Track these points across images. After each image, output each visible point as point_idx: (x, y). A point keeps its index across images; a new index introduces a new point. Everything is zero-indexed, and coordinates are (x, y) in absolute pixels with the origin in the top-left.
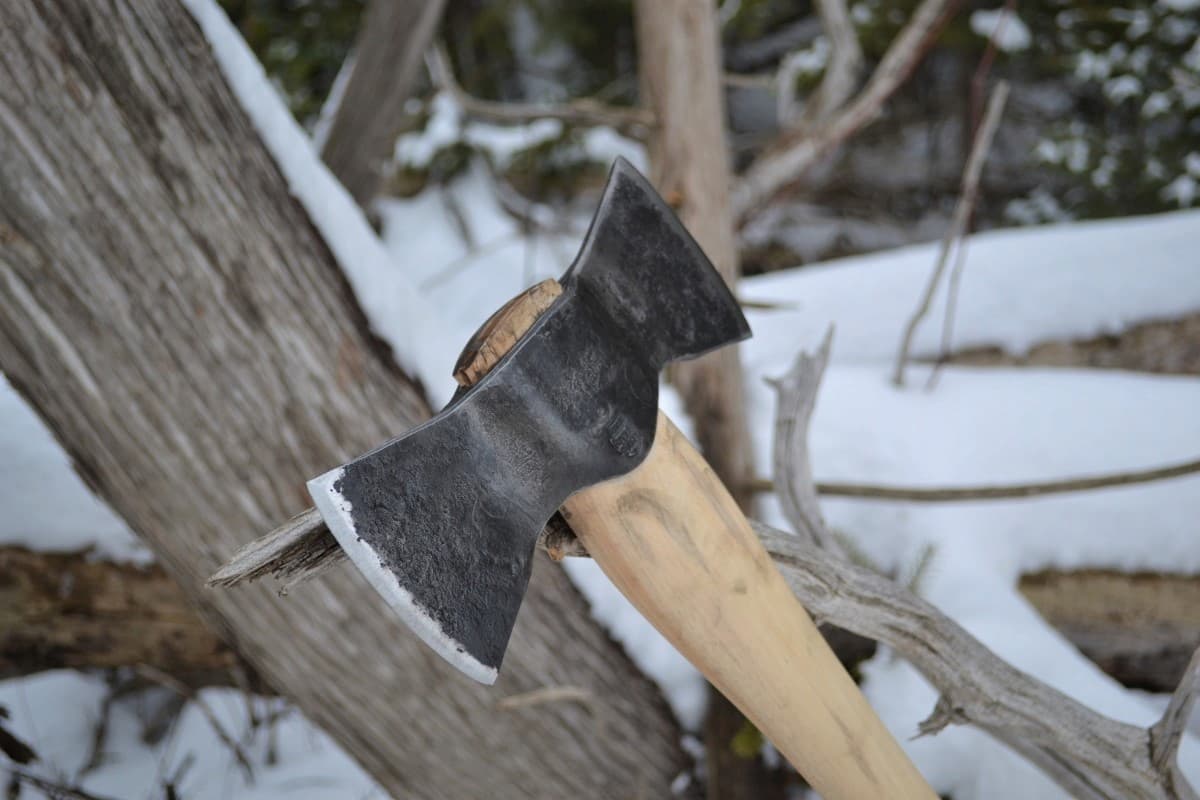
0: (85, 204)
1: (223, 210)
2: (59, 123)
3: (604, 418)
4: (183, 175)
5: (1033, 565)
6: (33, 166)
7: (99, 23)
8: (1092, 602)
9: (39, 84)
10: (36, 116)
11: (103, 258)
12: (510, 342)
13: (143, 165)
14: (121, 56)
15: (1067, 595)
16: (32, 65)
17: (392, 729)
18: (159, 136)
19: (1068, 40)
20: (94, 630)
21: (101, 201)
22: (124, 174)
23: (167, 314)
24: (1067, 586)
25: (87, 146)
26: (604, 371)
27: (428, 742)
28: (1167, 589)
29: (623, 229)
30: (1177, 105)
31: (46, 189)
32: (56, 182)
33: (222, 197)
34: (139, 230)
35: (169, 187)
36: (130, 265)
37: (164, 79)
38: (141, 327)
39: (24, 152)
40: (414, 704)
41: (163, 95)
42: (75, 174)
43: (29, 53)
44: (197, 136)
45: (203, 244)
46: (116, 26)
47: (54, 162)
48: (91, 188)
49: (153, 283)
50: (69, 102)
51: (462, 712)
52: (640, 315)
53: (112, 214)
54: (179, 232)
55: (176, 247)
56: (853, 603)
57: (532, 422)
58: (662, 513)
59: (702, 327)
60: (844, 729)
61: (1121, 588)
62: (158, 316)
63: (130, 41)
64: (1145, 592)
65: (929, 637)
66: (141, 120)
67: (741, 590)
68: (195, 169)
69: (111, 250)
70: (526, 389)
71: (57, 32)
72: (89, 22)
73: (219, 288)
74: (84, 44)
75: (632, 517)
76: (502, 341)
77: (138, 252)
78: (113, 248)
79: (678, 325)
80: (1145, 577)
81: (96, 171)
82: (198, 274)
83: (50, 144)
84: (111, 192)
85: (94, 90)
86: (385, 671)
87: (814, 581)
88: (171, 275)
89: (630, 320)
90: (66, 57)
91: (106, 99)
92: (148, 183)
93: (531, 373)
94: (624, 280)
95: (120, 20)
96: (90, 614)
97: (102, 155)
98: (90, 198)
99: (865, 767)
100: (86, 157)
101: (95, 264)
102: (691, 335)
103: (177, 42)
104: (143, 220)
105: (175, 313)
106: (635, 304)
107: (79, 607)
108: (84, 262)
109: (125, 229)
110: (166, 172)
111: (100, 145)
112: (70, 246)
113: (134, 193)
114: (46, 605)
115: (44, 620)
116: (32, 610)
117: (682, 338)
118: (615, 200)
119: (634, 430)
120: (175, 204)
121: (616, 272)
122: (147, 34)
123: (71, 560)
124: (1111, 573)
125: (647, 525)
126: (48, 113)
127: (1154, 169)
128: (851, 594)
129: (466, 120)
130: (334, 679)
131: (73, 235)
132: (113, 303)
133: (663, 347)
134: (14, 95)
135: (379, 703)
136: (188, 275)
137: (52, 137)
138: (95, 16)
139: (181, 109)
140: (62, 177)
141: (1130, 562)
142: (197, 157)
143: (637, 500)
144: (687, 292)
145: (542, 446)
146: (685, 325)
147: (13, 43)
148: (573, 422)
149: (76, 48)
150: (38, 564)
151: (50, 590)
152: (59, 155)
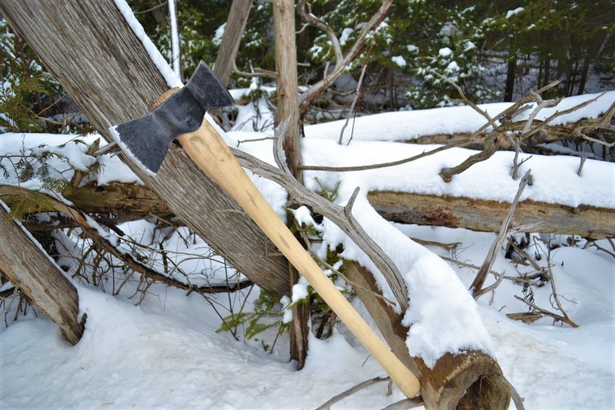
0: (110, 85)
1: (147, 89)
2: (102, 65)
3: (187, 119)
4: (135, 79)
5: (372, 190)
6: (96, 75)
7: (111, 39)
8: (386, 200)
9: (96, 55)
10: (96, 63)
11: (115, 99)
12: (164, 100)
13: (124, 75)
14: (117, 48)
15: (380, 198)
16: (94, 50)
17: (200, 222)
18: (129, 68)
19: (417, 64)
20: (137, 202)
21: (114, 84)
22: (119, 78)
23: (133, 114)
24: (380, 195)
25: (109, 71)
26: (188, 108)
27: (210, 226)
28: (405, 196)
29: (200, 77)
30: (441, 82)
31: (100, 81)
32: (102, 79)
33: (146, 85)
34: (124, 92)
35: (132, 82)
36: (123, 101)
37: (129, 54)
38: (126, 117)
39: (93, 72)
40: (205, 217)
41: (129, 58)
42: (107, 77)
43: (93, 47)
44: (139, 69)
45: (141, 96)
46: (115, 40)
47: (101, 74)
48: (111, 81)
49: (129, 106)
50: (104, 59)
51: (218, 219)
52: (203, 97)
53: (116, 87)
54: (135, 93)
55: (134, 97)
56: (263, 170)
57: (168, 118)
58: (202, 142)
59: (221, 101)
60: (249, 195)
61: (394, 196)
62: (131, 114)
63: (120, 44)
64: (400, 197)
65: (283, 180)
66: (123, 64)
67: (223, 161)
68: (138, 77)
69: (117, 97)
70: (167, 111)
71: (100, 42)
72: (108, 39)
73: (146, 108)
74: (107, 45)
75: (194, 142)
76: (162, 100)
77: (124, 98)
78: (117, 96)
79: (214, 100)
80: (400, 193)
81: (112, 77)
82: (140, 104)
83: (100, 70)
84: (116, 82)
85: (110, 56)
86: (197, 208)
87: (251, 164)
88: (133, 104)
89: (200, 98)
90: (103, 48)
91: (114, 59)
92: (126, 80)
93: (168, 107)
94: (199, 88)
95: (117, 39)
96: (136, 198)
97: (113, 73)
98: (111, 83)
99: (255, 204)
100: (109, 74)
101: (113, 100)
102: (217, 103)
103: (133, 45)
104: (125, 90)
105: (135, 113)
106: (202, 94)
107: (133, 197)
108: (111, 100)
109: (121, 92)
110: (131, 78)
111: (112, 70)
112: (107, 96)
113: (122, 83)
114: (125, 196)
115: (124, 200)
116: (121, 197)
117: (214, 103)
118: (199, 70)
119: (196, 122)
120: (134, 86)
121: (197, 87)
122: (124, 43)
123: (131, 185)
124: (392, 192)
125: (198, 144)
126: (99, 62)
127: (435, 98)
128: (261, 168)
129: (259, 85)
130: (184, 209)
131: (107, 93)
132: (119, 111)
133: (209, 105)
134: (90, 57)
135: (196, 216)
136: (138, 104)
137: (99, 67)
138: (110, 37)
139: (134, 62)
140: (103, 79)
141: (396, 190)
142: (139, 74)
143: (196, 138)
144: (217, 93)
145: (170, 124)
146: (216, 100)
147: (89, 44)
148: (179, 118)
149: (105, 46)
150: (123, 185)
151: (126, 193)
152: (102, 73)
